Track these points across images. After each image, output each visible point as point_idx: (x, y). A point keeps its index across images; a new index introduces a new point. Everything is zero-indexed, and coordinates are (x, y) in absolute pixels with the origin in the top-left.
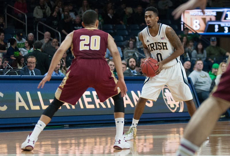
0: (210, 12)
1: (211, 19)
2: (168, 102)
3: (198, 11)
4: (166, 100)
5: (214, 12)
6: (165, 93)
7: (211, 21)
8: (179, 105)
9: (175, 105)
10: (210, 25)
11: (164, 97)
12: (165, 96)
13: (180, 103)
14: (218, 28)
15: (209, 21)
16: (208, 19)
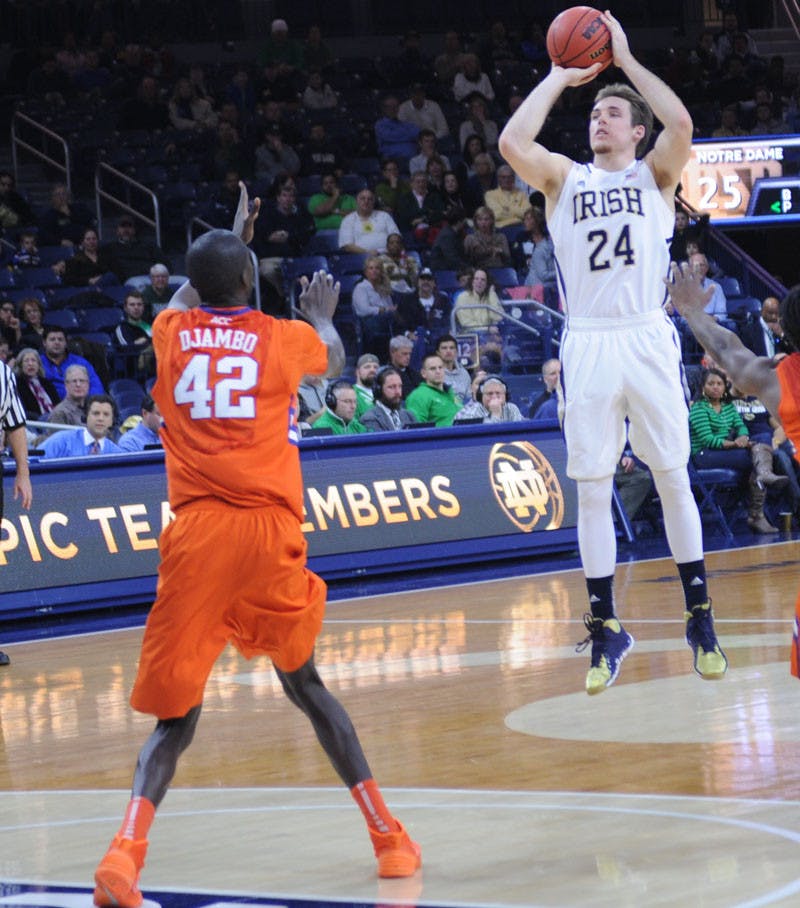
0: (762, 148)
1: (766, 172)
2: (507, 501)
3: (724, 150)
4: (502, 495)
5: (774, 147)
6: (498, 475)
7: (767, 176)
8: (548, 506)
9: (532, 510)
10: (764, 192)
11: (495, 487)
12: (500, 484)
13: (550, 499)
14: (791, 201)
15: (759, 180)
16: (757, 172)
